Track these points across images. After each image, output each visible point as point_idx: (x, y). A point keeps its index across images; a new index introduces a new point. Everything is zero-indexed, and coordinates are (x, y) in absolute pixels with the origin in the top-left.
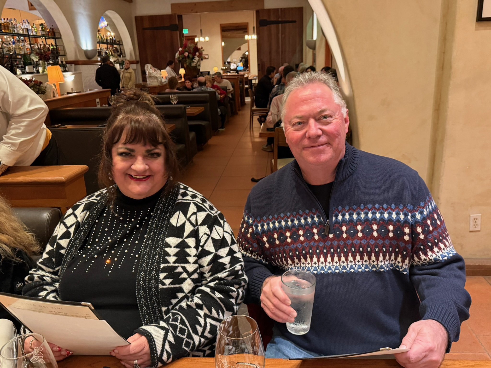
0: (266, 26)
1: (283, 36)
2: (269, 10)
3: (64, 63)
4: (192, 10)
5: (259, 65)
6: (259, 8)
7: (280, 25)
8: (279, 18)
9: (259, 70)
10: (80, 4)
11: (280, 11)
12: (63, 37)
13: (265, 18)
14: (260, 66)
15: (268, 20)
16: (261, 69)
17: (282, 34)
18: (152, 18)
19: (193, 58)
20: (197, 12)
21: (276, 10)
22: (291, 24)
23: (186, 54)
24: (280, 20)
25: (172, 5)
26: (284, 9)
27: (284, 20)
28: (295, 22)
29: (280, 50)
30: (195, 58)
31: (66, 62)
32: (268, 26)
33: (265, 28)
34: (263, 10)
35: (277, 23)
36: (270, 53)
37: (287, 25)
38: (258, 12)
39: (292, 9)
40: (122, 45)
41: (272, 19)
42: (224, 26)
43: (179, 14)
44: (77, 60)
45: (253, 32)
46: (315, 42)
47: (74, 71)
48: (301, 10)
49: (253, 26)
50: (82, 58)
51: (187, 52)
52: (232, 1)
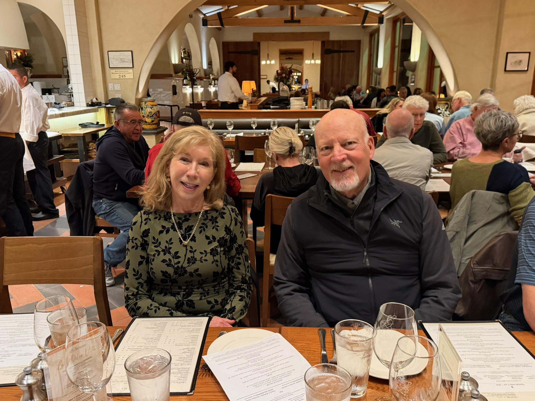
2: (333, 42)
4: (270, 39)
6: (324, 39)
7: (342, 54)
9: (321, 90)
10: (203, 34)
11: (342, 42)
12: (192, 58)
13: (330, 47)
15: (332, 49)
16: (323, 89)
17: (343, 61)
18: (237, 44)
20: (274, 41)
21: (339, 42)
22: (350, 53)
23: (284, 75)
24: (342, 49)
25: (255, 35)
27: (345, 49)
28: (353, 51)
29: (341, 74)
32: (332, 54)
33: (329, 55)
34: (329, 41)
35: (339, 52)
36: (332, 75)
37: (347, 54)
38: (323, 43)
39: (352, 41)
41: (336, 48)
42: (282, 51)
43: (259, 41)
44: (201, 76)
45: (313, 57)
46: (381, 69)
47: (200, 85)
48: (358, 43)
49: (312, 53)
50: (203, 75)
51: (284, 73)
52: (303, 33)
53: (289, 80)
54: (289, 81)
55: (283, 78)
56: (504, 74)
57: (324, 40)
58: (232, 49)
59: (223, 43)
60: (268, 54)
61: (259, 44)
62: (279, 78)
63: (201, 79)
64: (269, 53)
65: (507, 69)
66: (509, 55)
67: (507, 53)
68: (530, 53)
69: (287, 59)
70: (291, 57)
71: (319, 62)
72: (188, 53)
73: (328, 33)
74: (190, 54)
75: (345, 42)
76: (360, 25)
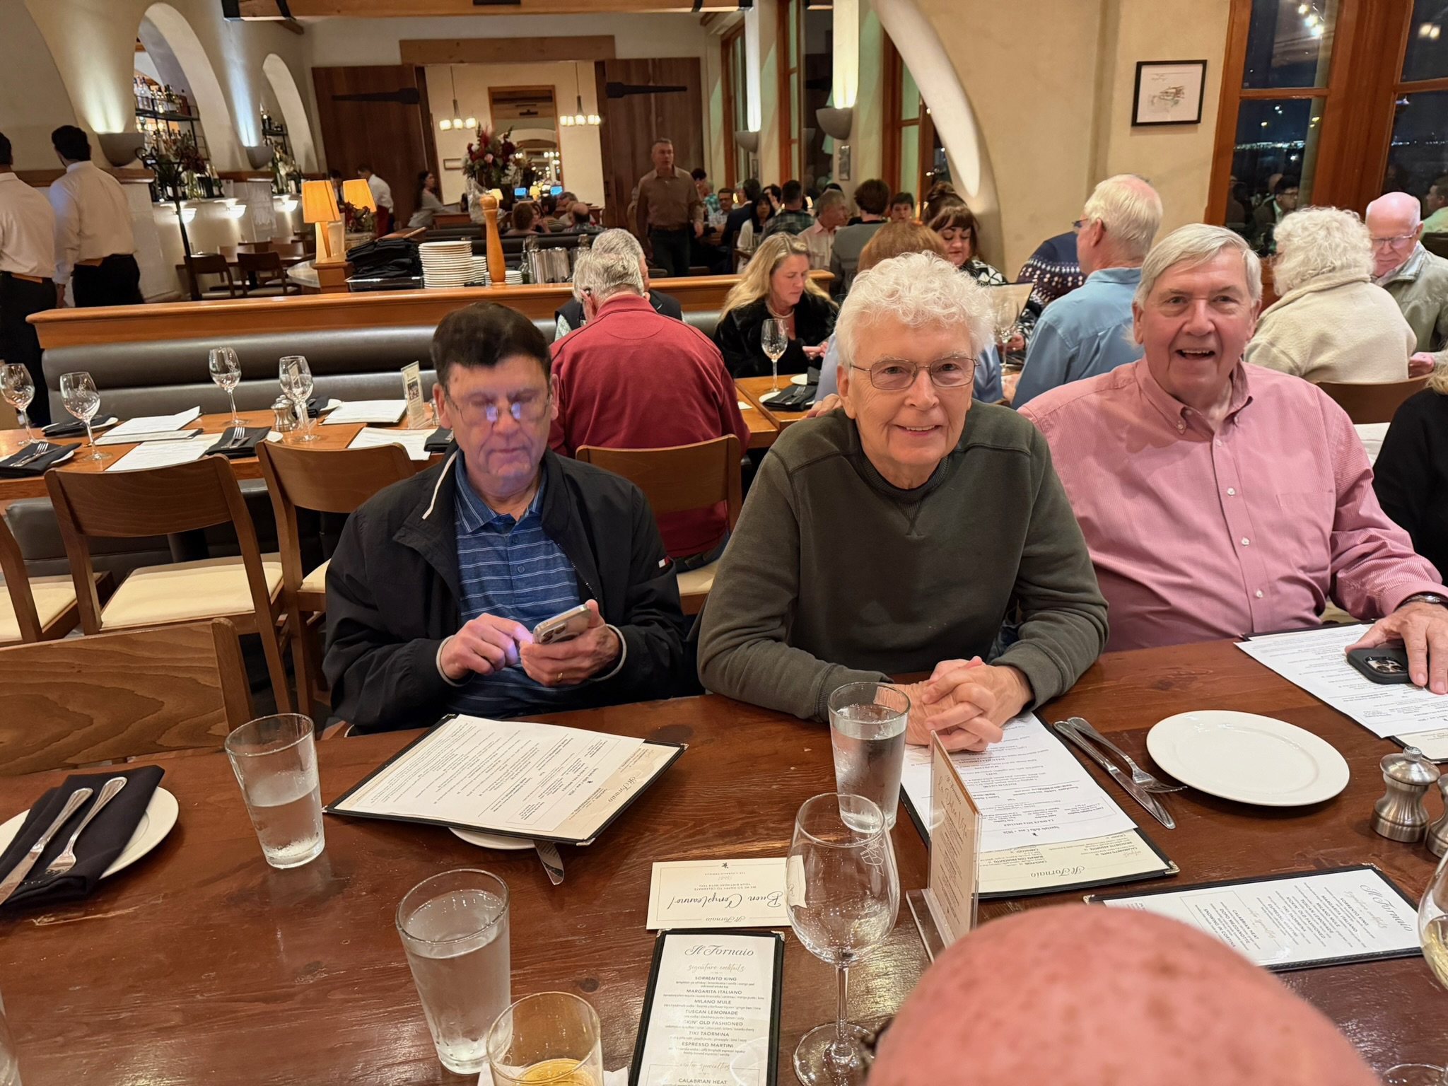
0: (621, 96)
1: (660, 119)
2: (627, 62)
3: (216, 177)
4: (451, 57)
5: (607, 184)
6: (602, 56)
7: (653, 95)
8: (649, 81)
9: (607, 196)
10: (231, 41)
11: (650, 63)
12: (202, 117)
13: (617, 77)
14: (613, 186)
15: (625, 84)
16: (613, 193)
17: (657, 117)
18: (356, 73)
19: (505, 167)
20: (462, 62)
21: (642, 63)
22: (676, 94)
23: (490, 158)
24: (651, 84)
25: (404, 44)
26: (660, 60)
27: (659, 84)
28: (684, 89)
30: (510, 168)
31: (219, 174)
32: (626, 97)
33: (620, 100)
34: (615, 61)
35: (645, 90)
36: (633, 155)
37: (668, 95)
38: (600, 67)
39: (676, 60)
40: (287, 135)
41: (635, 81)
42: (499, 93)
43: (419, 64)
44: (235, 170)
45: (580, 109)
46: (757, 135)
47: (235, 196)
48: (695, 63)
49: (576, 95)
50: (244, 166)
51: (490, 153)
52: (542, 40)
53: (507, 171)
54: (507, 175)
55: (486, 166)
56: (1131, 135)
57: (601, 58)
58: (342, 88)
59: (316, 71)
60: (455, 102)
61: (421, 72)
62: (477, 167)
63: (236, 177)
64: (456, 98)
65: (1139, 120)
66: (1145, 70)
67: (1140, 65)
68: (1204, 63)
69: (522, 114)
70: (532, 110)
71: (595, 120)
72: (184, 99)
73: (611, 39)
74: (190, 102)
75: (658, 63)
76: (689, 10)
